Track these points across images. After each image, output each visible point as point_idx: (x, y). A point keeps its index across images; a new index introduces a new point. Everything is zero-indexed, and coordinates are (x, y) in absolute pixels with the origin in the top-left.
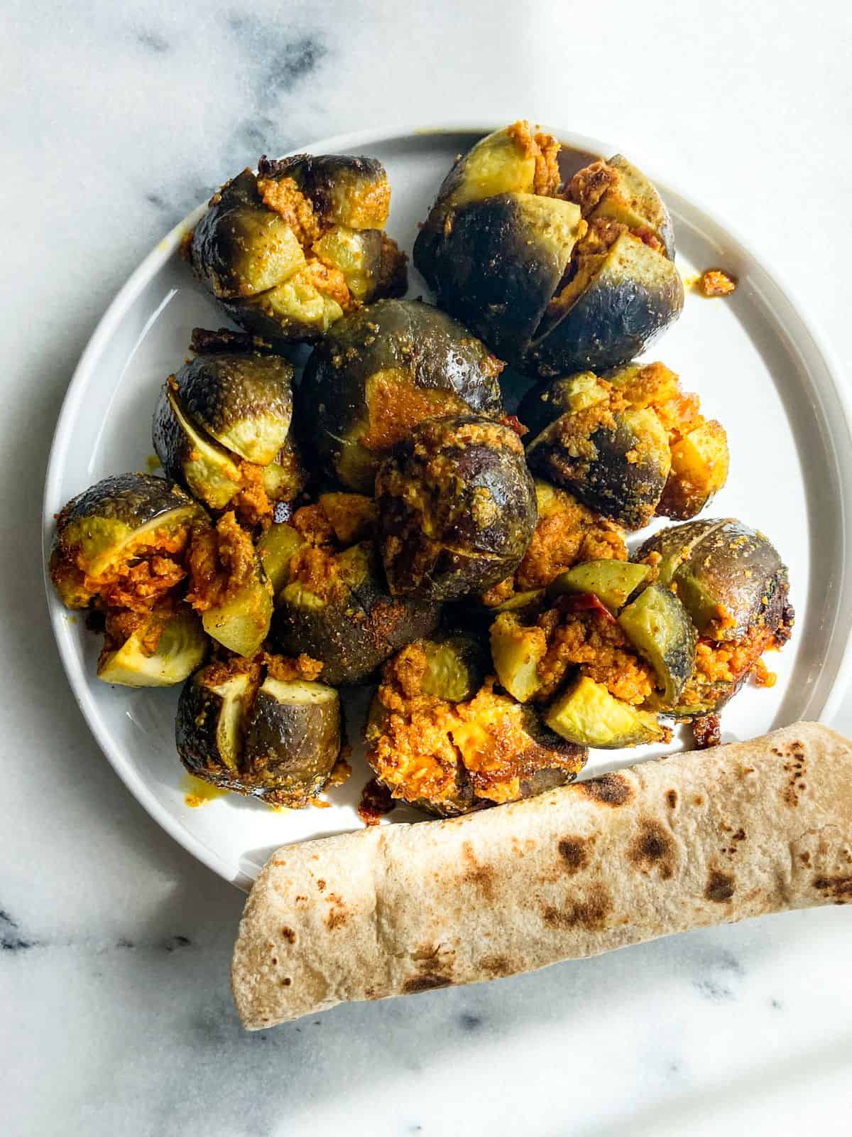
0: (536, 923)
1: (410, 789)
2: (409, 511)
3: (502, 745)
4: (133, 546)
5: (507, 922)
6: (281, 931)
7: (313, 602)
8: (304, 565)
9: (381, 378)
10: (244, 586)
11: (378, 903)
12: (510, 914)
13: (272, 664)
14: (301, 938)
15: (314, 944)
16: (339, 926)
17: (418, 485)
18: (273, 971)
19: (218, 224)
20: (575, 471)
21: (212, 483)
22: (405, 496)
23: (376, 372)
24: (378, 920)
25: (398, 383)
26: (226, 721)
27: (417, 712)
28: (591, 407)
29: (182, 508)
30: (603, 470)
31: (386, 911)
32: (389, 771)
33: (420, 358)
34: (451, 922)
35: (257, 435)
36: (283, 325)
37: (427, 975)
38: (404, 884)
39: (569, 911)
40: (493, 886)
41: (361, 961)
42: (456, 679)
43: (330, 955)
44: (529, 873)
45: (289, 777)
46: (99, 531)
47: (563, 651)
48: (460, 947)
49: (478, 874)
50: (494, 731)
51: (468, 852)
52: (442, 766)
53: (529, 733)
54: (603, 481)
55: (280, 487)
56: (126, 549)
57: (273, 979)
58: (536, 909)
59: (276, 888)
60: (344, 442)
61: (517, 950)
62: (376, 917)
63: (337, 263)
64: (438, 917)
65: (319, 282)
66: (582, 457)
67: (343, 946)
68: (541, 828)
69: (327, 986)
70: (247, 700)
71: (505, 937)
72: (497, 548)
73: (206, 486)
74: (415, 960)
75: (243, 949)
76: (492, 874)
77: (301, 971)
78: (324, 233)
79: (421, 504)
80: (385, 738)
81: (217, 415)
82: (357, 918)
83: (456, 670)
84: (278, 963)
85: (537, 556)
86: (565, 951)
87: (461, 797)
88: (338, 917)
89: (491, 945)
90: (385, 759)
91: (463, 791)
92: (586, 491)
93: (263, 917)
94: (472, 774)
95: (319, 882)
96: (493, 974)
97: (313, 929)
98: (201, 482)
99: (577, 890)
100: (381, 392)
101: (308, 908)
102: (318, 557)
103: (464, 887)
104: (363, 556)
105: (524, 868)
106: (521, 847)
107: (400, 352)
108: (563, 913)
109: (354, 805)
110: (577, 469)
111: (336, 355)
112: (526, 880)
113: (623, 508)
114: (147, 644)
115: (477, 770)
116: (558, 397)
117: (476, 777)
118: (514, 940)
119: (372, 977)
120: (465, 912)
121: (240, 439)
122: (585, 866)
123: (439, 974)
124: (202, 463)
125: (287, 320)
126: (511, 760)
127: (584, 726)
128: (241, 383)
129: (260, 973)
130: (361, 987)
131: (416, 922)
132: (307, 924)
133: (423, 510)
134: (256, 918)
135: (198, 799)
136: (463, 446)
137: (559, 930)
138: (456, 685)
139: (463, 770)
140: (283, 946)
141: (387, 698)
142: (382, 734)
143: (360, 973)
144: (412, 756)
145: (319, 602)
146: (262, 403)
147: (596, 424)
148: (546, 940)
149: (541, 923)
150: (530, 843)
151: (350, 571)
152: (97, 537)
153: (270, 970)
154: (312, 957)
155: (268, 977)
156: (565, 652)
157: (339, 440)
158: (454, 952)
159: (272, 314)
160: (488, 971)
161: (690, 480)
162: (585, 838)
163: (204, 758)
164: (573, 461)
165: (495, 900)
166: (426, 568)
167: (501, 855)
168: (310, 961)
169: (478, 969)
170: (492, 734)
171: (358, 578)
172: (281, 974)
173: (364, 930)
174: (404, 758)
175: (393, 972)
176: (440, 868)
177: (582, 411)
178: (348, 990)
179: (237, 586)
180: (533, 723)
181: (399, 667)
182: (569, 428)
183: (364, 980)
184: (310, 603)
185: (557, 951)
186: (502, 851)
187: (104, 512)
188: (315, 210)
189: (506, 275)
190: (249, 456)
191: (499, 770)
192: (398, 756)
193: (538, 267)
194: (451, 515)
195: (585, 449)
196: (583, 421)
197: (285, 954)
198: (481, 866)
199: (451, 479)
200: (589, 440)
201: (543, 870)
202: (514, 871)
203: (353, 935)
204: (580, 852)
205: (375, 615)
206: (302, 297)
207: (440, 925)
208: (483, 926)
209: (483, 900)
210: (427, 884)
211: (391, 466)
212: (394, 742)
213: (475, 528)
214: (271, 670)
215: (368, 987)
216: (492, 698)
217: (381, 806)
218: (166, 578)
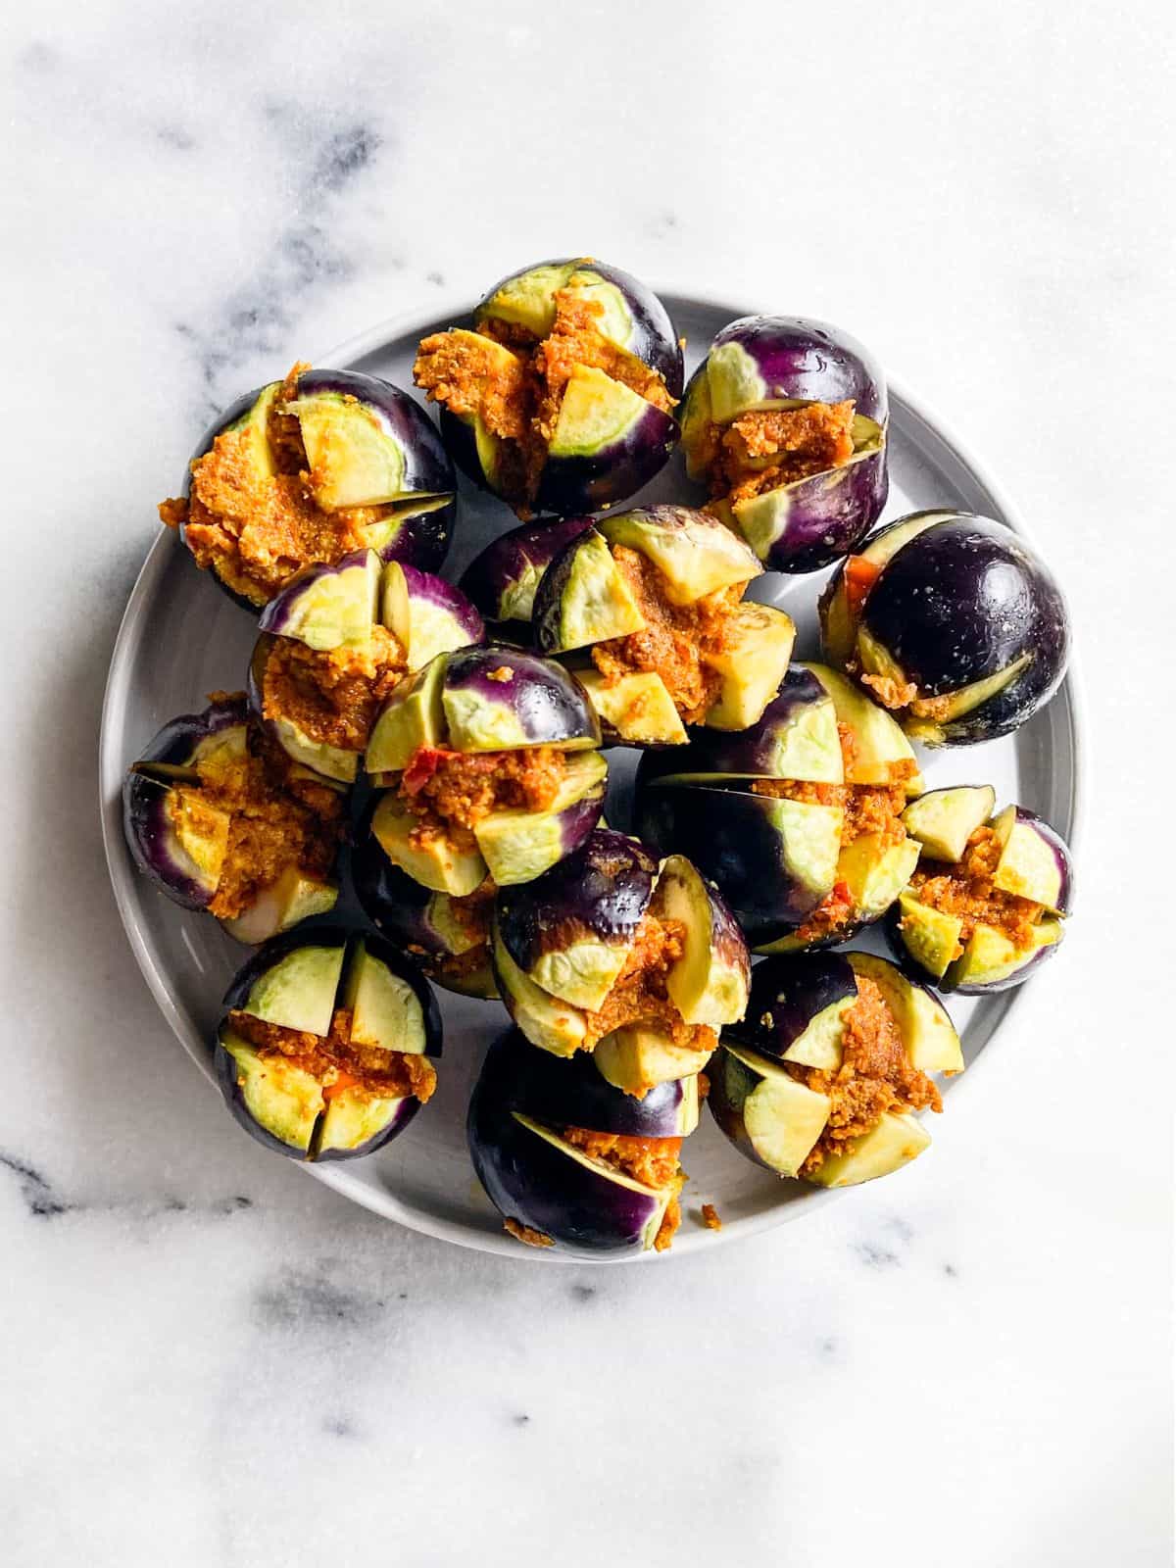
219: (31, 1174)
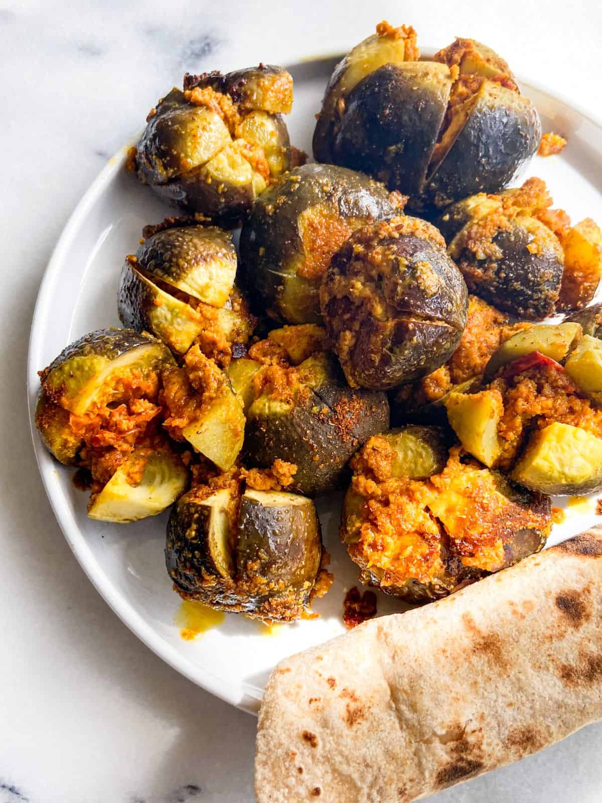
0: (555, 684)
1: (398, 572)
2: (357, 303)
3: (483, 507)
4: (112, 379)
5: (526, 688)
6: (301, 735)
7: (279, 408)
8: (268, 381)
9: (309, 213)
10: (217, 397)
11: (392, 691)
12: (527, 678)
13: (249, 477)
14: (323, 740)
15: (338, 744)
16: (359, 721)
17: (362, 278)
18: (301, 782)
19: (157, 127)
20: (485, 272)
21: (176, 326)
22: (351, 290)
23: (305, 209)
24: (396, 709)
25: (325, 216)
26: (215, 530)
27: (393, 492)
28: (489, 214)
29: (152, 346)
30: (509, 265)
31: (402, 696)
32: (376, 556)
33: (339, 194)
34: (470, 697)
35: (211, 279)
36: (220, 191)
37: (458, 760)
38: (414, 666)
39: (584, 666)
40: (503, 652)
41: (390, 756)
42: (422, 457)
43: (356, 753)
44: (535, 633)
45: (281, 581)
46: (80, 368)
47: (521, 404)
48: (486, 722)
49: (485, 644)
50: (471, 493)
51: (469, 623)
52: (427, 540)
53: (503, 493)
54: (511, 275)
55: (233, 330)
56: (106, 384)
57: (303, 791)
58: (551, 669)
59: (287, 695)
60: (284, 275)
61: (542, 718)
62: (394, 705)
63: (258, 141)
64: (457, 694)
65: (245, 152)
66: (489, 259)
67: (368, 740)
68: (533, 588)
69: (358, 790)
70: (231, 513)
71: (528, 705)
72: (445, 314)
73: (171, 329)
74: (445, 743)
75: (265, 763)
76: (499, 641)
77: (329, 777)
78: (244, 119)
79: (368, 292)
80: (368, 525)
81: (173, 266)
82: (375, 710)
83: (420, 450)
84: (304, 771)
85: (468, 345)
86: (590, 711)
87: (448, 573)
88: (355, 713)
89: (516, 717)
90: (369, 545)
91: (449, 566)
92: (497, 288)
93: (280, 725)
94: (458, 541)
95: (329, 680)
96: (522, 751)
97: (333, 729)
98: (166, 326)
99: (587, 642)
100: (311, 224)
101: (323, 708)
102: (278, 372)
103: (474, 659)
104: (317, 363)
105: (530, 630)
106: (520, 609)
107: (323, 191)
108: (579, 669)
109: (339, 616)
110: (486, 270)
111: (268, 205)
112: (534, 641)
113: (531, 297)
114: (132, 475)
115: (462, 536)
116: (458, 213)
117: (463, 544)
118: (537, 706)
119: (403, 773)
120: (482, 685)
121: (195, 282)
122: (588, 617)
123: (470, 758)
124: (165, 308)
125: (223, 186)
126: (493, 521)
127: (562, 465)
128: (191, 241)
129: (287, 787)
130: (393, 786)
131: (438, 704)
132: (325, 724)
133: (371, 296)
134: (272, 727)
135: (192, 631)
136: (397, 235)
137: (580, 687)
138: (424, 462)
139: (447, 541)
140: (306, 752)
141: (362, 485)
142: (362, 522)
143: (389, 769)
144: (396, 537)
145: (286, 407)
146: (211, 252)
147: (496, 228)
148: (570, 702)
149: (560, 684)
150: (528, 605)
151: (309, 376)
152: (78, 373)
153: (297, 780)
154: (338, 759)
155: (296, 790)
156: (523, 405)
157: (281, 274)
158: (481, 730)
159: (210, 181)
160: (517, 746)
161: (580, 270)
162: (579, 590)
163: (199, 571)
164: (481, 263)
165: (508, 667)
166: (384, 344)
167: (502, 621)
168: (337, 764)
169: (507, 747)
170: (470, 497)
171: (318, 380)
172: (309, 784)
173: (384, 721)
174: (389, 540)
175: (424, 761)
176: (446, 644)
177: (481, 220)
178: (380, 792)
179: (211, 399)
180: (504, 485)
181: (368, 455)
182: (473, 235)
183: (395, 777)
184: (278, 410)
185: (582, 712)
186: (502, 616)
187: (82, 352)
188: (234, 102)
189: (400, 118)
190: (205, 297)
191: (483, 533)
192: (383, 539)
193: (426, 105)
194: (399, 289)
195: (490, 250)
196: (484, 227)
197: (309, 760)
198: (486, 635)
199: (392, 260)
200: (492, 243)
201: (548, 628)
202: (520, 634)
203: (374, 728)
204: (578, 604)
205: (339, 409)
206: (233, 165)
207: (461, 701)
208: (504, 696)
209: (497, 669)
210: (437, 661)
211: (333, 274)
212: (376, 526)
213: (424, 297)
214: (250, 482)
215: (400, 785)
216: (461, 467)
217: (365, 611)
218: (144, 414)
219: (11, 790)
